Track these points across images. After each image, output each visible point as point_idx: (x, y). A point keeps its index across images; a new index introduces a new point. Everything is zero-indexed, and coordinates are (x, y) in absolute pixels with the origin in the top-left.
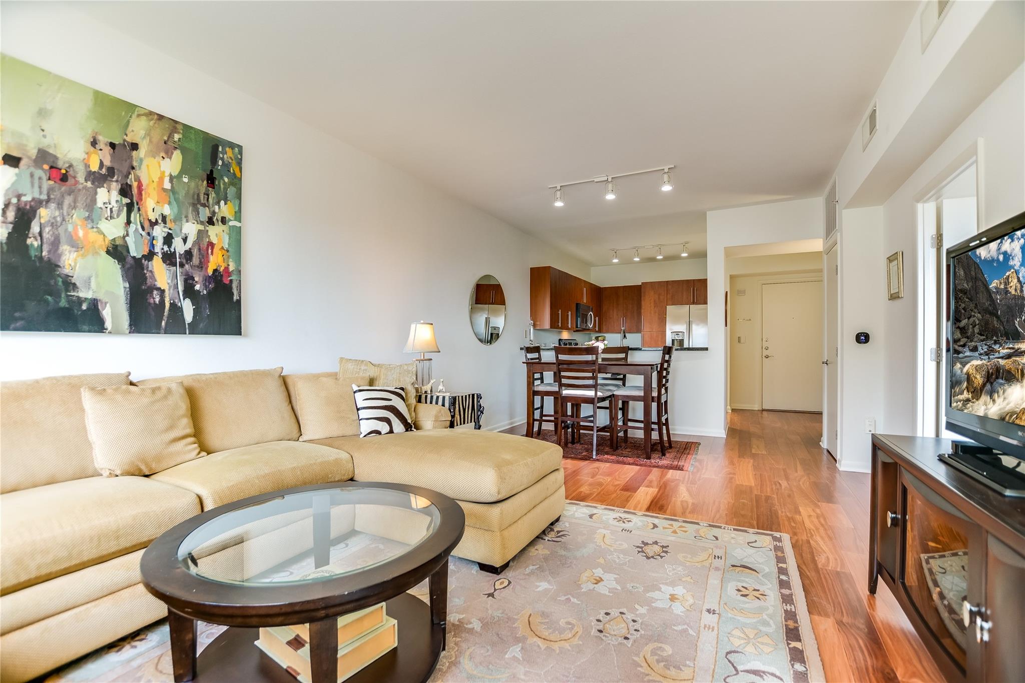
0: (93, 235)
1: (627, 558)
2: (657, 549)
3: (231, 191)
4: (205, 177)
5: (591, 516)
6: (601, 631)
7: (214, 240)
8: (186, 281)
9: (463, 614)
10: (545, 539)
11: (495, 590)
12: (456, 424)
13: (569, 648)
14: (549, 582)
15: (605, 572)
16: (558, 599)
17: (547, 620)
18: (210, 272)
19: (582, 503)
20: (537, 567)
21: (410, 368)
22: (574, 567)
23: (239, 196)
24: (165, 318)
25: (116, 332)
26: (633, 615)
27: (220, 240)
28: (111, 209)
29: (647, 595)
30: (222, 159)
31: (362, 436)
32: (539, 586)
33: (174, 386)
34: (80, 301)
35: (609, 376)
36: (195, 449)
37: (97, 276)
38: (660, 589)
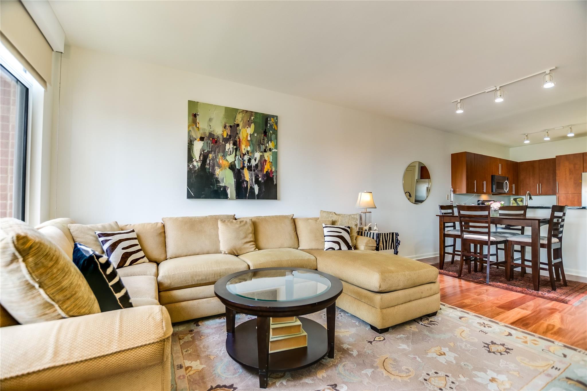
0: (225, 162)
1: (472, 348)
2: (501, 348)
3: (273, 136)
4: (263, 132)
5: (460, 318)
6: (426, 380)
7: (266, 158)
8: (256, 177)
9: (351, 346)
10: (419, 323)
11: (374, 340)
12: (380, 249)
13: (400, 381)
14: (408, 346)
15: (450, 351)
16: (409, 355)
17: (395, 364)
18: (265, 172)
19: (459, 309)
20: (405, 336)
21: (355, 217)
22: (430, 342)
23: (276, 138)
24: (248, 193)
25: (232, 199)
26: (455, 379)
27: (269, 158)
28: (230, 151)
29: (473, 372)
30: (270, 123)
31: (325, 250)
32: (401, 346)
33: (248, 221)
34: (221, 187)
35: (504, 226)
36: (254, 247)
37: (226, 178)
38: (485, 372)
